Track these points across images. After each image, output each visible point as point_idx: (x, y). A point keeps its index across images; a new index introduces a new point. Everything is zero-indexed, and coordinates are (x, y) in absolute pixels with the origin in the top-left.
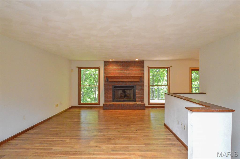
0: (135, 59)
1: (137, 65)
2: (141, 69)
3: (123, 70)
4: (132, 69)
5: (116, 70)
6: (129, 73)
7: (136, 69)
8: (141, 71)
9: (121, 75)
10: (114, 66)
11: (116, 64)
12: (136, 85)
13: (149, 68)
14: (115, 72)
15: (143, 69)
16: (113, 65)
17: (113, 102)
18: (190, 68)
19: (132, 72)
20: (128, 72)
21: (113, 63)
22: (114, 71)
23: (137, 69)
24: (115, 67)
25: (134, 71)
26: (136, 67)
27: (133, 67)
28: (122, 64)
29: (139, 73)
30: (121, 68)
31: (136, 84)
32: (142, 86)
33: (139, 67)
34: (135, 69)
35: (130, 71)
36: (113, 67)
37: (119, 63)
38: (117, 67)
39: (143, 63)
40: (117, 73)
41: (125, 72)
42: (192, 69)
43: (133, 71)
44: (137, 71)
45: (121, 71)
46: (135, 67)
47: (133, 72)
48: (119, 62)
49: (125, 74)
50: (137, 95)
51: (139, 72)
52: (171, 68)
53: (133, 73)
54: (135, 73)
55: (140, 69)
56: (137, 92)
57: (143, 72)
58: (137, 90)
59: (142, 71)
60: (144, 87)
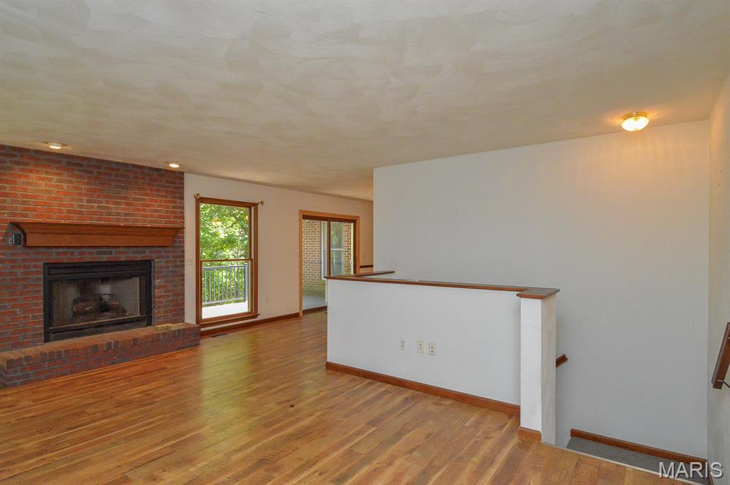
0: (168, 163)
1: (158, 185)
2: (175, 202)
3: (99, 196)
4: (140, 200)
5: (65, 193)
6: (126, 214)
7: (156, 201)
8: (173, 207)
9: (91, 219)
10: (55, 178)
11: (65, 169)
12: (156, 261)
13: (200, 200)
14: (60, 205)
15: (181, 202)
16: (47, 173)
17: (47, 340)
18: (300, 211)
19: (138, 210)
20: (124, 209)
21: (49, 160)
22: (55, 199)
23: (161, 201)
24: (60, 181)
25: (148, 205)
26: (155, 193)
27: (144, 189)
28: (95, 171)
29: (168, 217)
30: (89, 190)
31: (154, 256)
32: (179, 263)
33: (167, 192)
34: (151, 200)
35: (131, 204)
36: (50, 180)
37: (81, 165)
38: (70, 182)
39: (183, 179)
40: (69, 211)
41: (108, 208)
42: (305, 214)
43: (144, 205)
44: (159, 206)
45: (89, 201)
46: (151, 190)
47: (144, 210)
48: (85, 163)
49: (109, 214)
50: (159, 297)
51: (167, 212)
52: (259, 206)
53: (144, 216)
54: (152, 216)
55: (170, 202)
56: (159, 287)
57: (183, 213)
58: (158, 278)
59: (178, 207)
60: (184, 266)
